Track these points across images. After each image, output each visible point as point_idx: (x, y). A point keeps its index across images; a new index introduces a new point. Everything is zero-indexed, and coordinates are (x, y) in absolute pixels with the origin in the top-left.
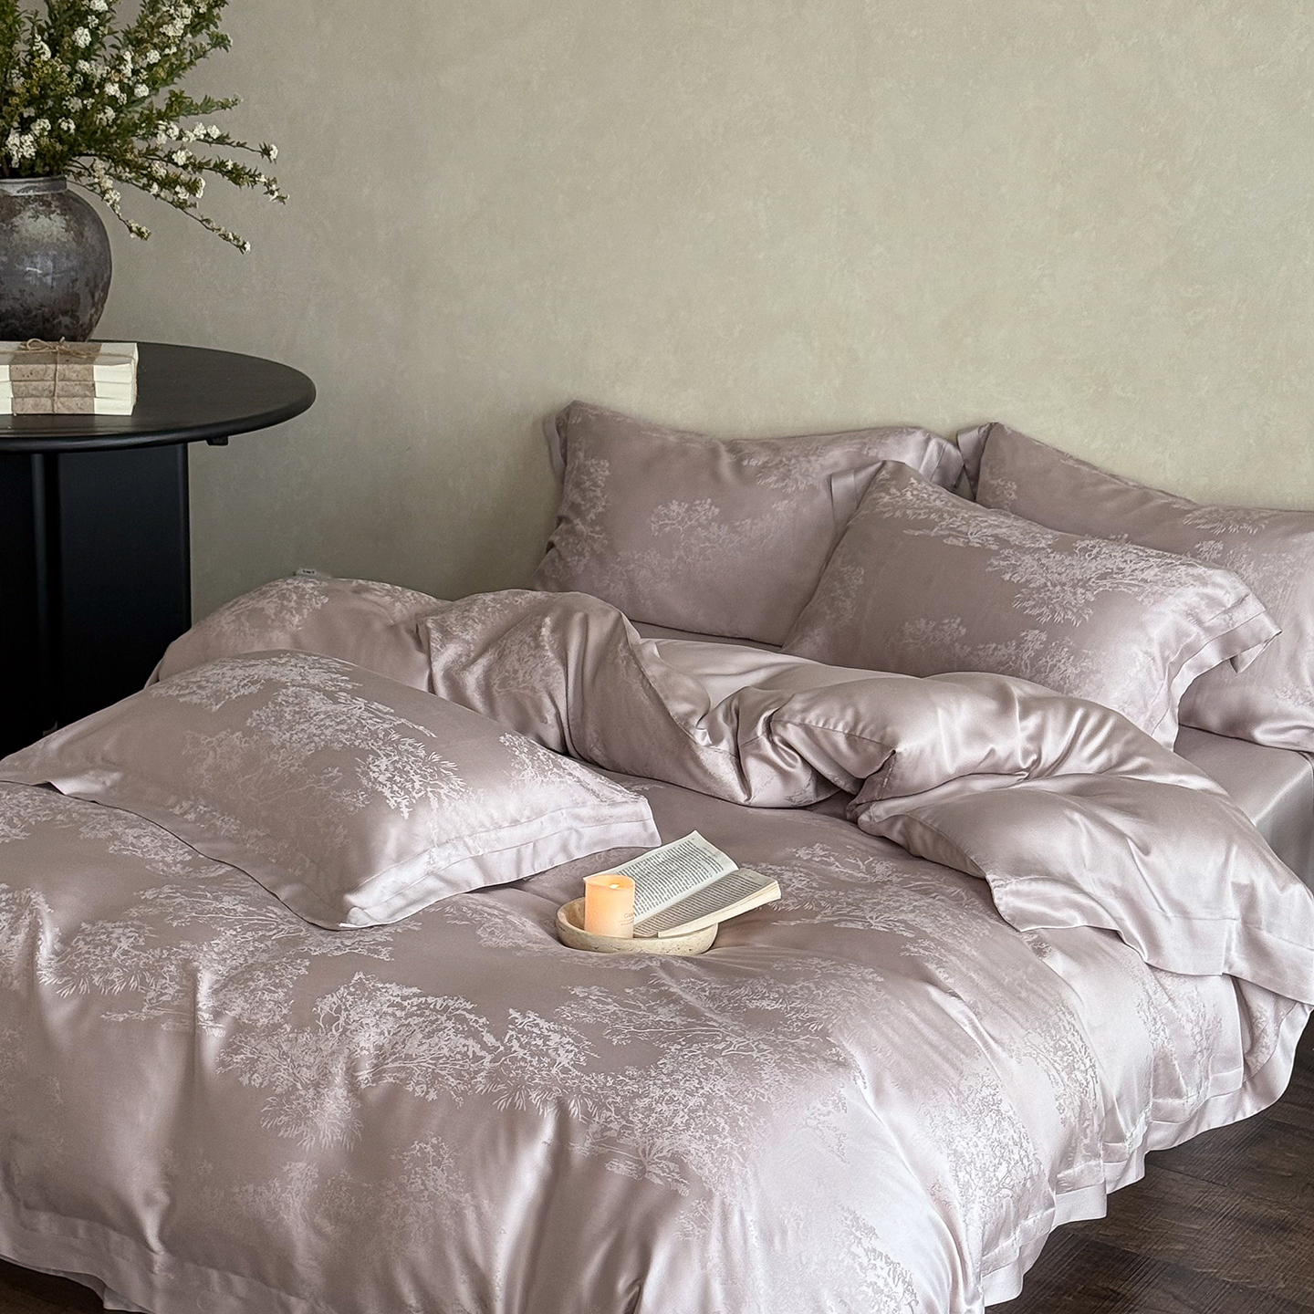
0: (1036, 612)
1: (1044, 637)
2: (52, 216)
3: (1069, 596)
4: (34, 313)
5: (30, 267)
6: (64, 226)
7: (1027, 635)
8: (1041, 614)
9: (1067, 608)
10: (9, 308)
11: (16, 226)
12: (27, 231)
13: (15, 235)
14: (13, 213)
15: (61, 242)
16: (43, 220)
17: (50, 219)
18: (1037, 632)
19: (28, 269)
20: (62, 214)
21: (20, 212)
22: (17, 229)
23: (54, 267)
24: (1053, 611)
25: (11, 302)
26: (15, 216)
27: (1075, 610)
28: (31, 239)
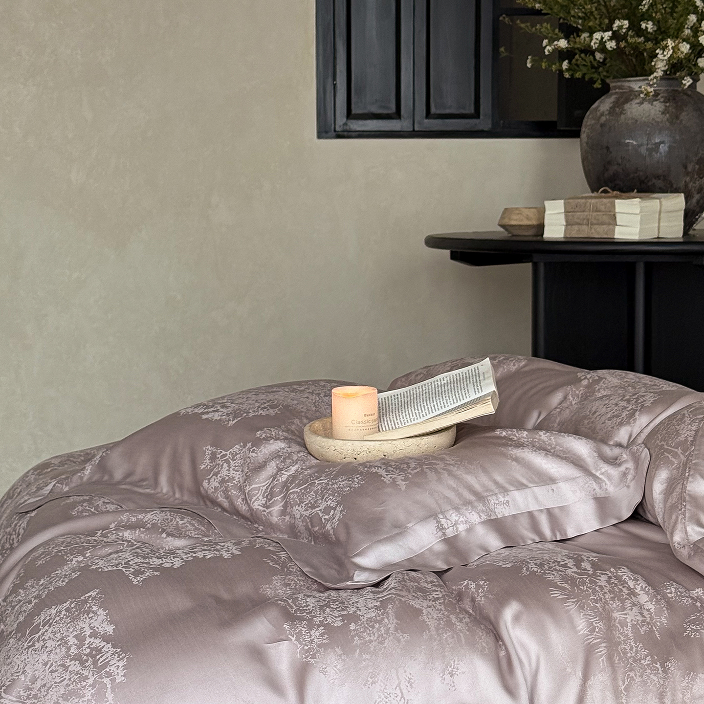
2: (655, 103)
4: (632, 176)
5: (629, 139)
6: (661, 110)
10: (615, 172)
11: (624, 110)
12: (631, 113)
13: (623, 116)
14: (628, 100)
15: (656, 122)
16: (646, 106)
17: (652, 105)
19: (628, 141)
20: (664, 102)
21: (632, 99)
22: (624, 112)
23: (648, 141)
25: (615, 167)
26: (627, 103)
28: (633, 119)
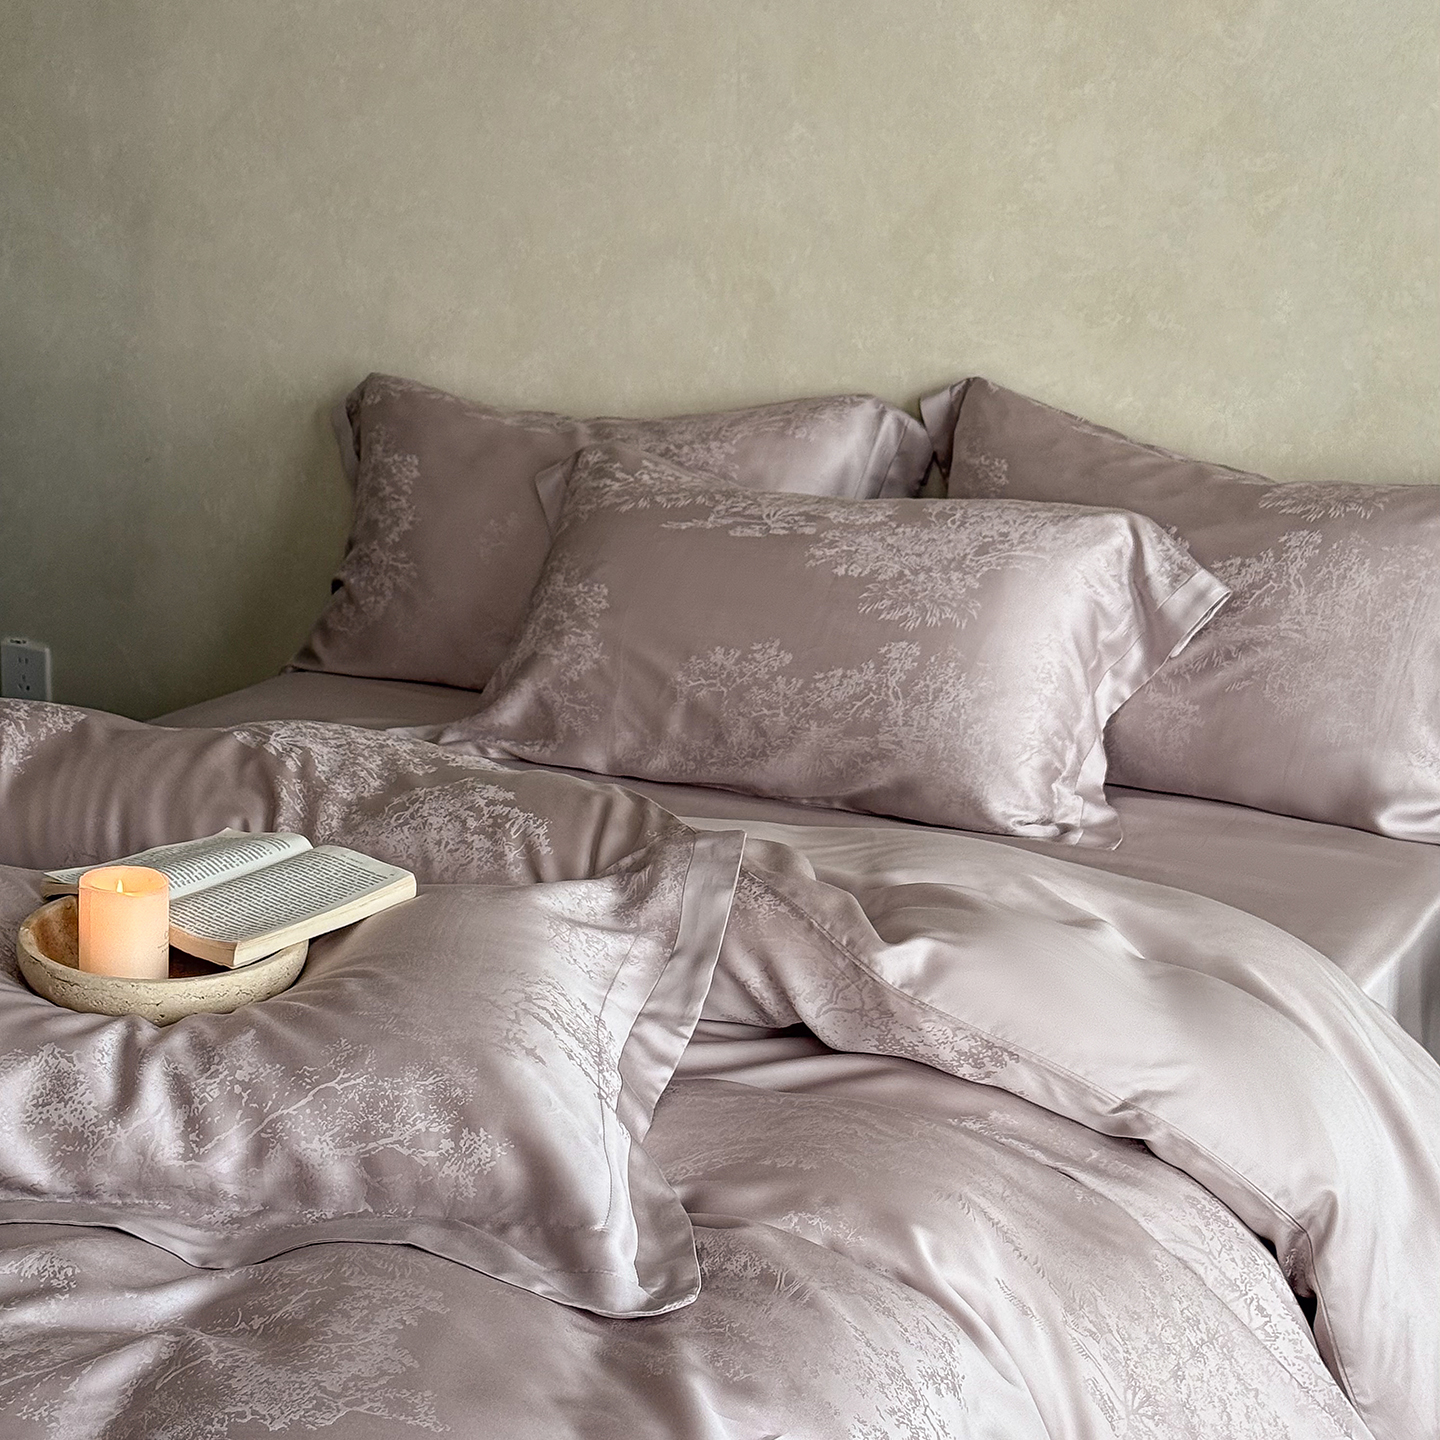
0: (896, 615)
1: (916, 650)
3: (942, 587)
7: (889, 651)
8: (905, 618)
9: (943, 604)
18: (904, 644)
24: (923, 610)
27: (955, 605)
